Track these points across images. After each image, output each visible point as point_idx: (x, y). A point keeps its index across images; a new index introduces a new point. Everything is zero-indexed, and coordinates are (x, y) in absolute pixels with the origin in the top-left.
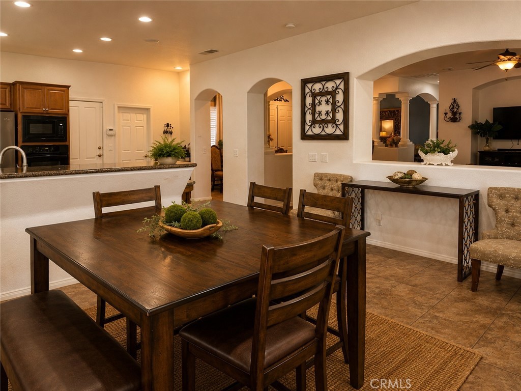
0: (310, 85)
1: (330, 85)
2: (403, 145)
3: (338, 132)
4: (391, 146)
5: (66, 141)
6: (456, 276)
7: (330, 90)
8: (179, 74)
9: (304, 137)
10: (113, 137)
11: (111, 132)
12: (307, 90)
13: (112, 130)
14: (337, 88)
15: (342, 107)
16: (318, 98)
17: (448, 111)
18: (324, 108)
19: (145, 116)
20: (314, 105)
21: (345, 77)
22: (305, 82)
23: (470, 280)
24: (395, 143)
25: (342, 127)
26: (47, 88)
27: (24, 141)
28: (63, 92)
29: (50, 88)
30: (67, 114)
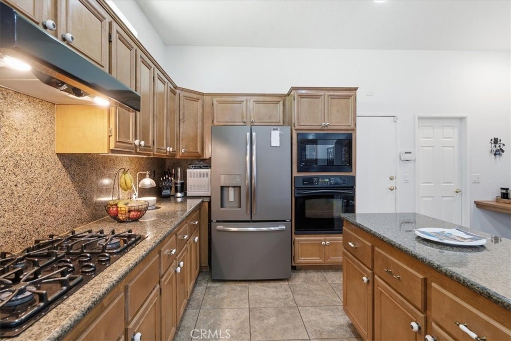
10: (411, 164)
11: (407, 157)
13: (410, 153)
19: (456, 130)
26: (327, 93)
27: (299, 170)
28: (348, 97)
29: (331, 93)
30: (354, 130)
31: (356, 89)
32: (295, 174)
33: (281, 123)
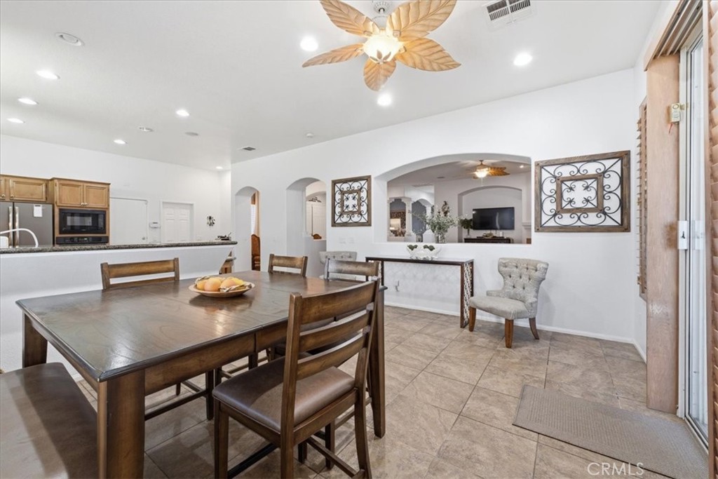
0: (339, 185)
1: (356, 185)
2: (408, 235)
3: (363, 221)
4: (400, 235)
5: (105, 233)
6: (459, 325)
7: (356, 188)
8: (220, 173)
9: (334, 224)
10: (158, 230)
11: (155, 225)
12: (337, 189)
13: (157, 223)
14: (361, 188)
15: (366, 201)
16: (346, 195)
17: (441, 210)
18: (351, 202)
19: (189, 211)
20: (342, 201)
21: (368, 179)
22: (334, 183)
23: (468, 326)
24: (403, 234)
25: (366, 216)
26: (85, 184)
27: (61, 232)
28: (103, 188)
29: (89, 185)
30: (108, 209)
31: (109, 184)
32: (57, 234)
33: (44, 200)
